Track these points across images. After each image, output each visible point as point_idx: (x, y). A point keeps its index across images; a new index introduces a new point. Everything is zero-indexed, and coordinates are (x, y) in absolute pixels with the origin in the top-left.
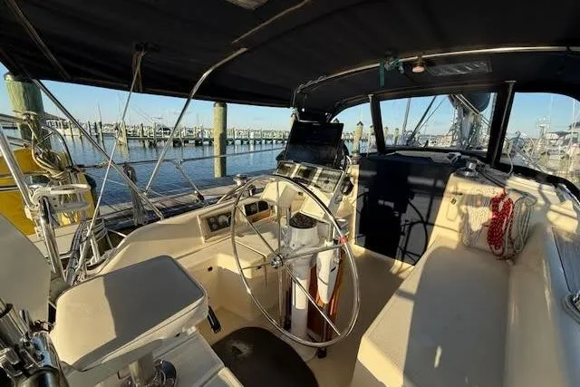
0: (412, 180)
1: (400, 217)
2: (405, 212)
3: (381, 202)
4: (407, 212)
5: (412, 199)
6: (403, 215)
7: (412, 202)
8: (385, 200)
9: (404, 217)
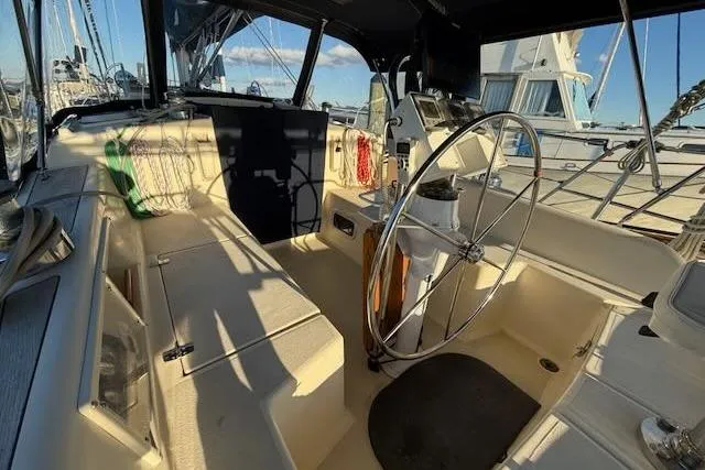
0: (290, 134)
1: (285, 186)
2: (290, 177)
3: (258, 173)
4: (292, 177)
5: (295, 157)
6: (289, 181)
7: (295, 162)
8: (262, 168)
9: (291, 184)
